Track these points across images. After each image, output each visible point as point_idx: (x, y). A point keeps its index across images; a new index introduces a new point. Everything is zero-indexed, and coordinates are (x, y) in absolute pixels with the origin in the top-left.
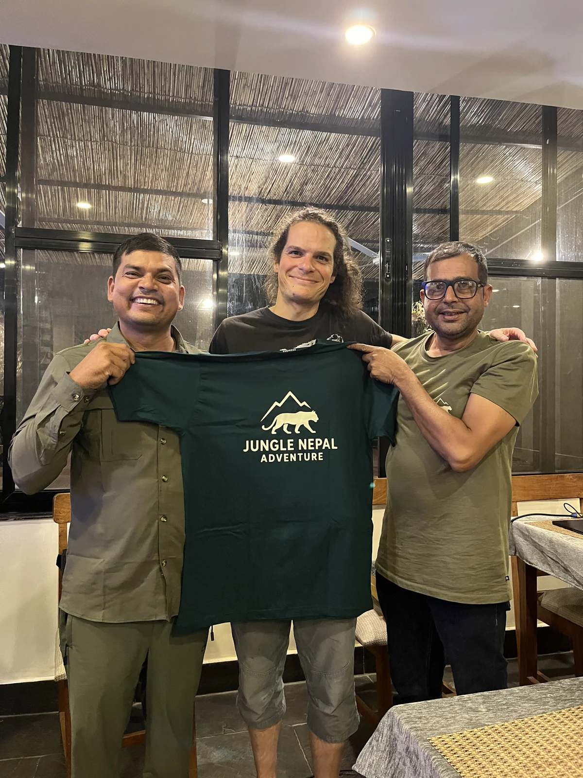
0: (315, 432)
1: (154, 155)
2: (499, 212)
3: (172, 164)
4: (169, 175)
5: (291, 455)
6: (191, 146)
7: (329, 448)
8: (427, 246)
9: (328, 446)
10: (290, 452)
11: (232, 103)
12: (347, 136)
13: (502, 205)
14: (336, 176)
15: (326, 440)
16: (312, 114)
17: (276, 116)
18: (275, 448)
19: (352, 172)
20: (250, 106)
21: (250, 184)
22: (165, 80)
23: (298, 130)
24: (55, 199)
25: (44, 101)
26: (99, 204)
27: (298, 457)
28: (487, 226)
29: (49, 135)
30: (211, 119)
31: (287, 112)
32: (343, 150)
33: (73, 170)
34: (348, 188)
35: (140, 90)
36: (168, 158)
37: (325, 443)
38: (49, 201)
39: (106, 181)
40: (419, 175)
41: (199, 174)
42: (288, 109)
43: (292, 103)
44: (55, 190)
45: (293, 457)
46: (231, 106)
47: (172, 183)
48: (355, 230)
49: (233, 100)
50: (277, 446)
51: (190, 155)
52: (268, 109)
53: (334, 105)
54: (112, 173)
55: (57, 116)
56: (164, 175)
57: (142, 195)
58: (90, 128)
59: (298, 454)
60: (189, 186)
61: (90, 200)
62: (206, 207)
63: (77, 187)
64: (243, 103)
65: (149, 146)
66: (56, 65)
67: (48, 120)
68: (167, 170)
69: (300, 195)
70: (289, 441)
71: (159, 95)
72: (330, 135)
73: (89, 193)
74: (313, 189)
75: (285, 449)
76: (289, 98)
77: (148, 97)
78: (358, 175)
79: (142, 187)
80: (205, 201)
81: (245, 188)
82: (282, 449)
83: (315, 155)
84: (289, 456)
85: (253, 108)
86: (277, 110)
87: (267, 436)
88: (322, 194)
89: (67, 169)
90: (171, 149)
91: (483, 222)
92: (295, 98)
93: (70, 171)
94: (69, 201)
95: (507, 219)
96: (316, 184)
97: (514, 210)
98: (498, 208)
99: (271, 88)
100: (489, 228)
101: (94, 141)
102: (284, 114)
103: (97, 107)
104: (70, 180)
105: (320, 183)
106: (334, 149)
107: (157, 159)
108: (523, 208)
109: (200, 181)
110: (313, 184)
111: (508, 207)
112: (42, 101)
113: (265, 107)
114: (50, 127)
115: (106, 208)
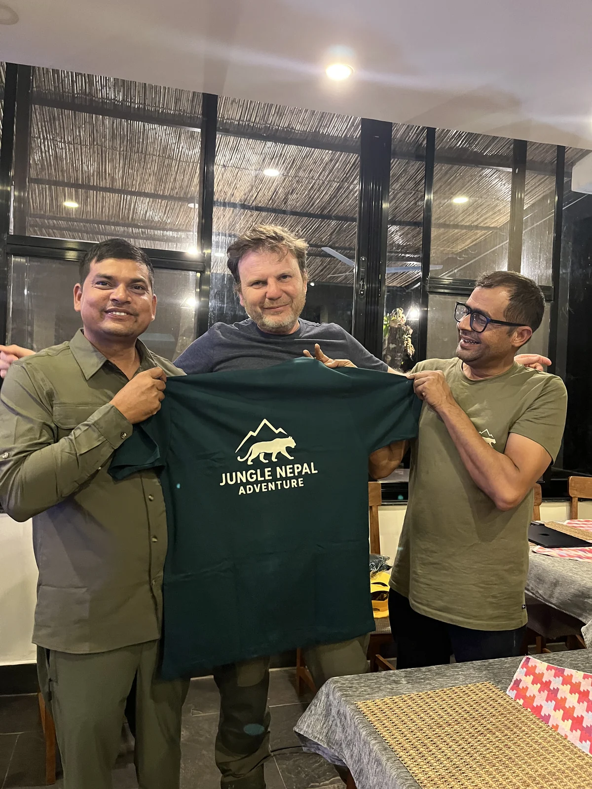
0: (293, 458)
1: (143, 160)
2: (477, 227)
3: (160, 169)
4: (157, 180)
5: (269, 484)
6: (180, 154)
7: (309, 473)
8: (409, 255)
9: (308, 470)
10: (267, 481)
11: (220, 117)
12: (330, 152)
13: (480, 220)
14: (320, 188)
15: (305, 465)
16: (297, 130)
17: (263, 131)
18: (252, 478)
19: (335, 185)
20: (237, 121)
21: (236, 191)
22: (156, 93)
23: (283, 145)
24: (42, 196)
25: (36, 106)
26: (86, 203)
27: (276, 485)
28: (466, 240)
29: (40, 138)
30: (199, 130)
31: (272, 128)
32: (326, 164)
33: (62, 171)
34: (331, 199)
35: (131, 100)
36: (156, 164)
37: (304, 468)
38: (36, 198)
39: (94, 181)
40: (399, 190)
41: (186, 179)
42: (274, 125)
43: (278, 120)
44: (42, 188)
45: (272, 486)
46: (219, 119)
47: (159, 187)
48: (337, 238)
49: (221, 114)
50: (254, 476)
51: (178, 162)
52: (255, 124)
53: (318, 124)
54: (100, 174)
55: (48, 120)
56: (152, 179)
57: (129, 197)
58: (80, 132)
59: (277, 482)
60: (176, 191)
61: (77, 199)
62: (192, 210)
63: (65, 187)
64: (230, 117)
65: (138, 152)
66: (49, 73)
67: (39, 124)
68: (154, 174)
69: (285, 203)
70: (266, 470)
71: (150, 105)
72: (314, 150)
73: (76, 192)
74: (297, 198)
75: (263, 479)
76: (276, 115)
77: (138, 108)
78: (341, 188)
79: (130, 189)
80: (191, 205)
81: (231, 194)
82: (259, 479)
83: (300, 168)
84: (267, 486)
85: (241, 122)
86: (263, 125)
87: (244, 467)
88: (306, 204)
89: (55, 169)
90: (159, 156)
91: (462, 235)
92: (280, 115)
93: (58, 172)
94: (57, 199)
95: (485, 234)
96: (300, 194)
97: (491, 226)
98: (475, 224)
99: (258, 105)
100: (469, 241)
101: (83, 145)
102: (270, 128)
103: (88, 114)
104: (58, 179)
105: (304, 193)
106: (318, 163)
107: (145, 164)
108: (500, 225)
109: (187, 187)
110: (297, 194)
111: (485, 223)
112: (34, 106)
113: (252, 122)
114: (40, 130)
115: (93, 207)
